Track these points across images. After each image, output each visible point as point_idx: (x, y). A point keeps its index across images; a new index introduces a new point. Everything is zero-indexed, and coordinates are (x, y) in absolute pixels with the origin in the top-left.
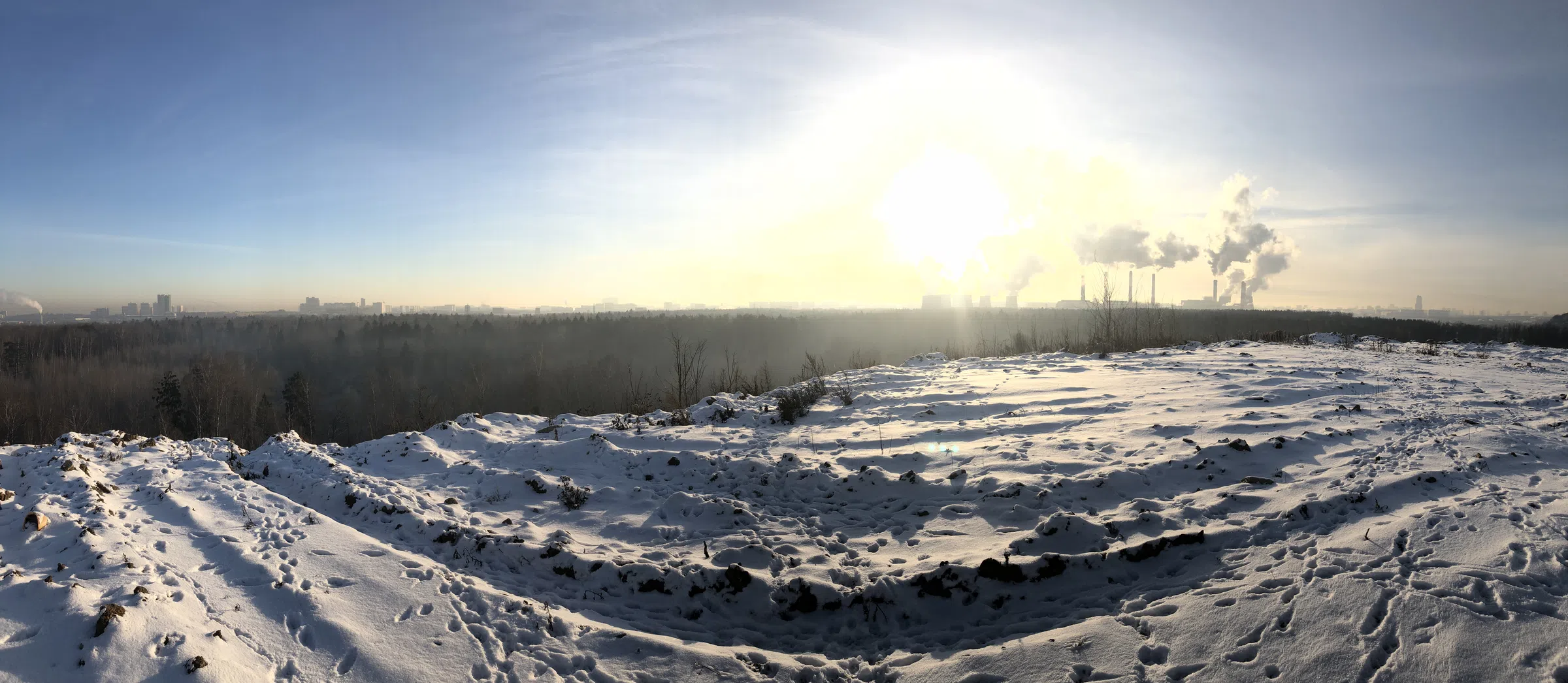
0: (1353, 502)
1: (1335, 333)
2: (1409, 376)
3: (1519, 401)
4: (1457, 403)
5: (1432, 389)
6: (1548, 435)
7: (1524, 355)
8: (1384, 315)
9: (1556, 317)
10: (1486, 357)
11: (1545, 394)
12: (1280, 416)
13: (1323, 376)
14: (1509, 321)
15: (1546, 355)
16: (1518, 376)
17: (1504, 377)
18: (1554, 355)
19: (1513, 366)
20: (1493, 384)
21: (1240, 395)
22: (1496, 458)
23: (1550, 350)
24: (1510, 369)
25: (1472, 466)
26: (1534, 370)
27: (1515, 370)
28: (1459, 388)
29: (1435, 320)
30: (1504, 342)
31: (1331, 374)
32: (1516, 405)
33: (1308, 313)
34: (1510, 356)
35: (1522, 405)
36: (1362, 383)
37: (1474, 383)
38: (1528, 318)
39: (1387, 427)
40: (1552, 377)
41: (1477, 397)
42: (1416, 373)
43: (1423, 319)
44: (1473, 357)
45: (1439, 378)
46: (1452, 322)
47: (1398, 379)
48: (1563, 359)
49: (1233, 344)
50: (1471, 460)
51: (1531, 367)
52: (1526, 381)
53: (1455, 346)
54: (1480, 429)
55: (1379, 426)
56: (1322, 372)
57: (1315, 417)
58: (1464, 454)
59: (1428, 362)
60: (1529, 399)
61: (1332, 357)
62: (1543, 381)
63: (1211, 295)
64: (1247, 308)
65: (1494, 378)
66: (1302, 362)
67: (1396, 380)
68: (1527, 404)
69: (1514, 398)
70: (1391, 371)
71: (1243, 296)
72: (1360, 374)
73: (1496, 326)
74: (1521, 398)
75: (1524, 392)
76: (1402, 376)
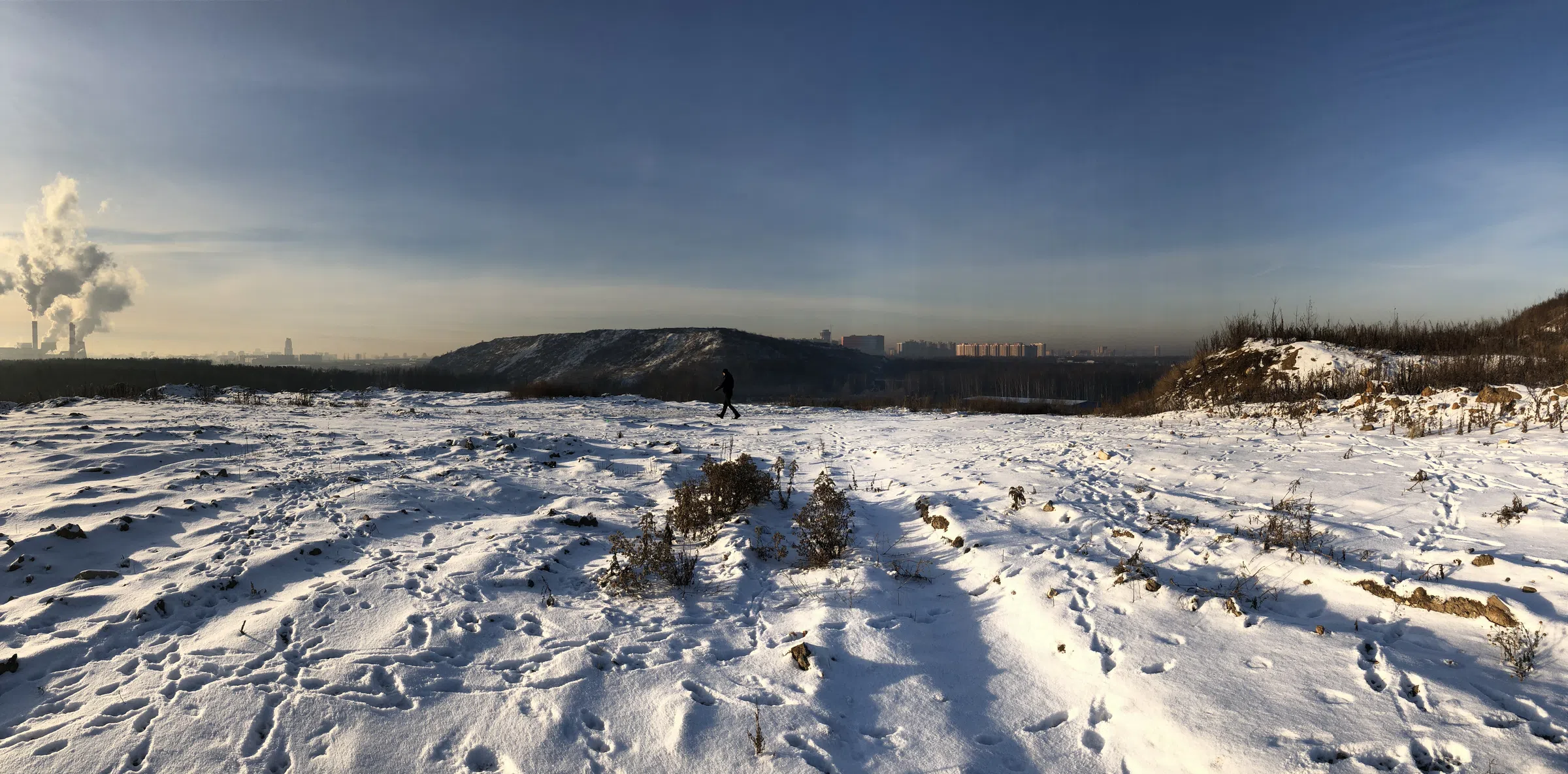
0: (222, 589)
1: (190, 385)
2: (282, 431)
3: (405, 451)
4: (338, 459)
5: (309, 444)
6: (438, 486)
7: (406, 400)
8: (249, 362)
9: (436, 358)
10: (366, 405)
11: (431, 441)
12: (125, 490)
13: (178, 437)
14: (387, 364)
15: (429, 400)
16: (402, 423)
17: (386, 426)
18: (437, 399)
19: (395, 413)
20: (376, 435)
21: (71, 468)
22: (385, 518)
23: (432, 393)
24: (392, 416)
25: (359, 531)
26: (418, 417)
27: (398, 417)
28: (339, 442)
29: (307, 367)
30: (384, 388)
31: (188, 434)
32: (402, 456)
33: (156, 361)
34: (391, 403)
35: (409, 455)
36: (228, 443)
37: (355, 435)
38: (407, 360)
39: (260, 494)
40: (437, 422)
41: (359, 450)
42: (290, 427)
43: (294, 366)
44: (351, 406)
45: (317, 431)
46: (325, 368)
47: (270, 436)
48: (445, 403)
49: (60, 402)
50: (358, 524)
51: (414, 412)
52: (411, 429)
53: (331, 395)
54: (366, 487)
55: (250, 493)
56: (177, 432)
57: (169, 488)
58: (350, 517)
59: (303, 414)
60: (415, 448)
61: (188, 413)
62: (428, 427)
63: (30, 340)
64: (77, 356)
65: (375, 427)
66: (150, 421)
67: (267, 437)
68: (414, 453)
69: (400, 448)
70: (262, 427)
71: (72, 341)
72: (225, 432)
73: (373, 370)
74: (407, 447)
75: (409, 441)
76: (274, 432)
